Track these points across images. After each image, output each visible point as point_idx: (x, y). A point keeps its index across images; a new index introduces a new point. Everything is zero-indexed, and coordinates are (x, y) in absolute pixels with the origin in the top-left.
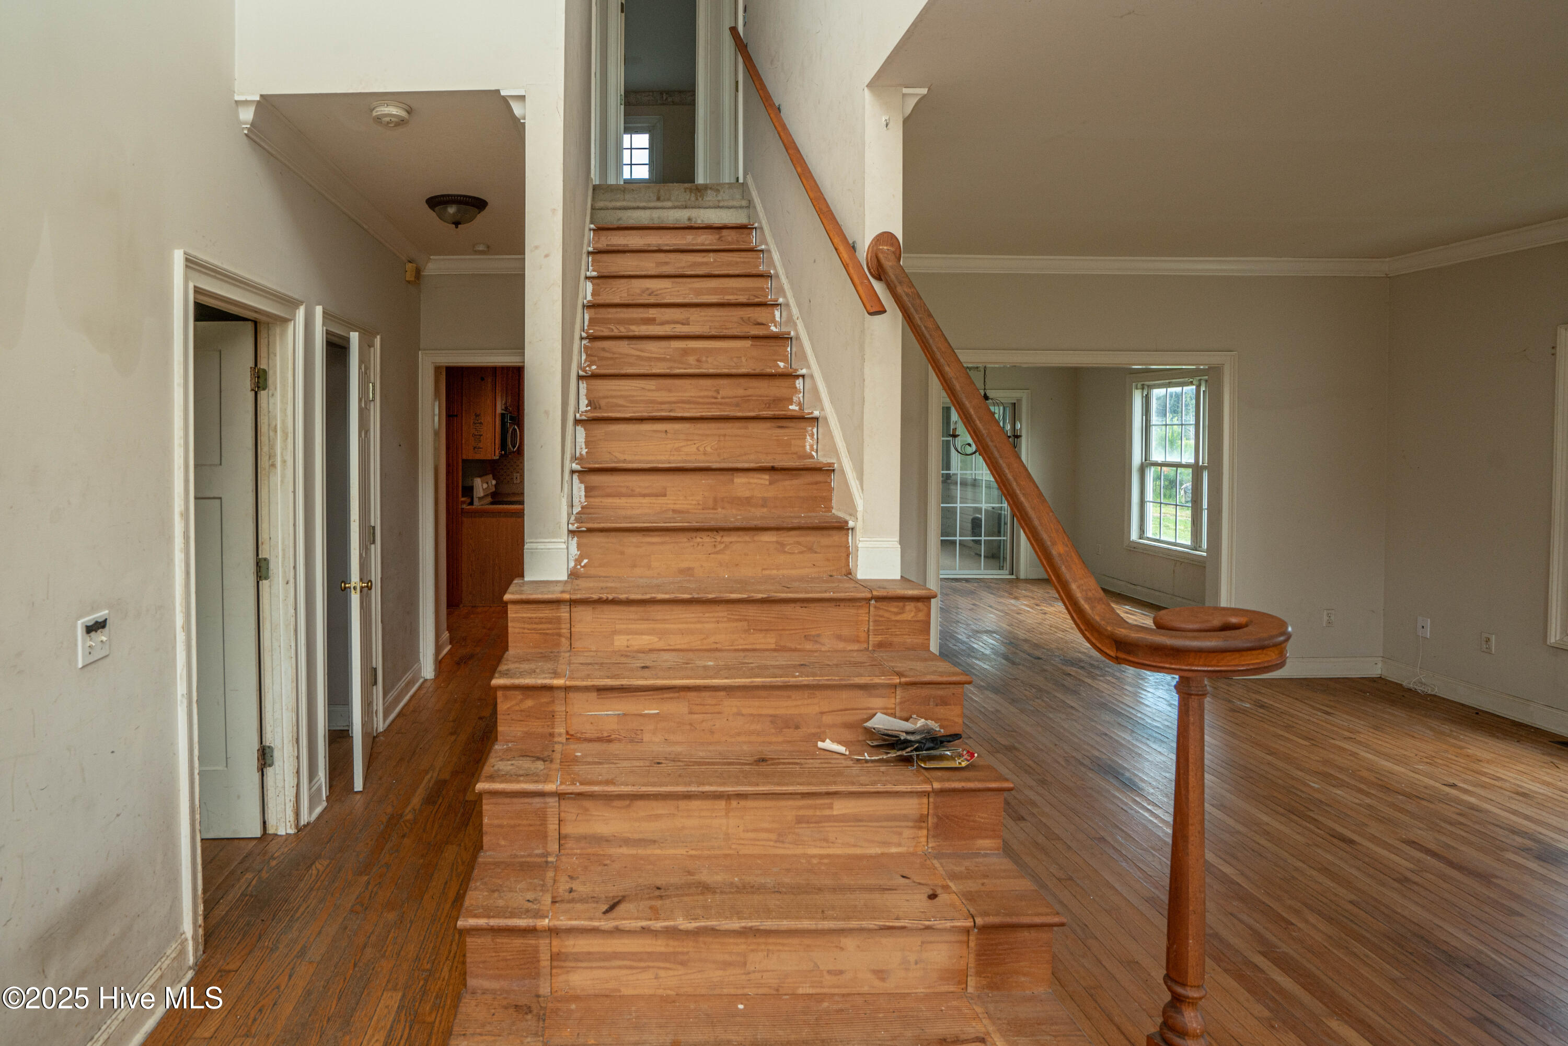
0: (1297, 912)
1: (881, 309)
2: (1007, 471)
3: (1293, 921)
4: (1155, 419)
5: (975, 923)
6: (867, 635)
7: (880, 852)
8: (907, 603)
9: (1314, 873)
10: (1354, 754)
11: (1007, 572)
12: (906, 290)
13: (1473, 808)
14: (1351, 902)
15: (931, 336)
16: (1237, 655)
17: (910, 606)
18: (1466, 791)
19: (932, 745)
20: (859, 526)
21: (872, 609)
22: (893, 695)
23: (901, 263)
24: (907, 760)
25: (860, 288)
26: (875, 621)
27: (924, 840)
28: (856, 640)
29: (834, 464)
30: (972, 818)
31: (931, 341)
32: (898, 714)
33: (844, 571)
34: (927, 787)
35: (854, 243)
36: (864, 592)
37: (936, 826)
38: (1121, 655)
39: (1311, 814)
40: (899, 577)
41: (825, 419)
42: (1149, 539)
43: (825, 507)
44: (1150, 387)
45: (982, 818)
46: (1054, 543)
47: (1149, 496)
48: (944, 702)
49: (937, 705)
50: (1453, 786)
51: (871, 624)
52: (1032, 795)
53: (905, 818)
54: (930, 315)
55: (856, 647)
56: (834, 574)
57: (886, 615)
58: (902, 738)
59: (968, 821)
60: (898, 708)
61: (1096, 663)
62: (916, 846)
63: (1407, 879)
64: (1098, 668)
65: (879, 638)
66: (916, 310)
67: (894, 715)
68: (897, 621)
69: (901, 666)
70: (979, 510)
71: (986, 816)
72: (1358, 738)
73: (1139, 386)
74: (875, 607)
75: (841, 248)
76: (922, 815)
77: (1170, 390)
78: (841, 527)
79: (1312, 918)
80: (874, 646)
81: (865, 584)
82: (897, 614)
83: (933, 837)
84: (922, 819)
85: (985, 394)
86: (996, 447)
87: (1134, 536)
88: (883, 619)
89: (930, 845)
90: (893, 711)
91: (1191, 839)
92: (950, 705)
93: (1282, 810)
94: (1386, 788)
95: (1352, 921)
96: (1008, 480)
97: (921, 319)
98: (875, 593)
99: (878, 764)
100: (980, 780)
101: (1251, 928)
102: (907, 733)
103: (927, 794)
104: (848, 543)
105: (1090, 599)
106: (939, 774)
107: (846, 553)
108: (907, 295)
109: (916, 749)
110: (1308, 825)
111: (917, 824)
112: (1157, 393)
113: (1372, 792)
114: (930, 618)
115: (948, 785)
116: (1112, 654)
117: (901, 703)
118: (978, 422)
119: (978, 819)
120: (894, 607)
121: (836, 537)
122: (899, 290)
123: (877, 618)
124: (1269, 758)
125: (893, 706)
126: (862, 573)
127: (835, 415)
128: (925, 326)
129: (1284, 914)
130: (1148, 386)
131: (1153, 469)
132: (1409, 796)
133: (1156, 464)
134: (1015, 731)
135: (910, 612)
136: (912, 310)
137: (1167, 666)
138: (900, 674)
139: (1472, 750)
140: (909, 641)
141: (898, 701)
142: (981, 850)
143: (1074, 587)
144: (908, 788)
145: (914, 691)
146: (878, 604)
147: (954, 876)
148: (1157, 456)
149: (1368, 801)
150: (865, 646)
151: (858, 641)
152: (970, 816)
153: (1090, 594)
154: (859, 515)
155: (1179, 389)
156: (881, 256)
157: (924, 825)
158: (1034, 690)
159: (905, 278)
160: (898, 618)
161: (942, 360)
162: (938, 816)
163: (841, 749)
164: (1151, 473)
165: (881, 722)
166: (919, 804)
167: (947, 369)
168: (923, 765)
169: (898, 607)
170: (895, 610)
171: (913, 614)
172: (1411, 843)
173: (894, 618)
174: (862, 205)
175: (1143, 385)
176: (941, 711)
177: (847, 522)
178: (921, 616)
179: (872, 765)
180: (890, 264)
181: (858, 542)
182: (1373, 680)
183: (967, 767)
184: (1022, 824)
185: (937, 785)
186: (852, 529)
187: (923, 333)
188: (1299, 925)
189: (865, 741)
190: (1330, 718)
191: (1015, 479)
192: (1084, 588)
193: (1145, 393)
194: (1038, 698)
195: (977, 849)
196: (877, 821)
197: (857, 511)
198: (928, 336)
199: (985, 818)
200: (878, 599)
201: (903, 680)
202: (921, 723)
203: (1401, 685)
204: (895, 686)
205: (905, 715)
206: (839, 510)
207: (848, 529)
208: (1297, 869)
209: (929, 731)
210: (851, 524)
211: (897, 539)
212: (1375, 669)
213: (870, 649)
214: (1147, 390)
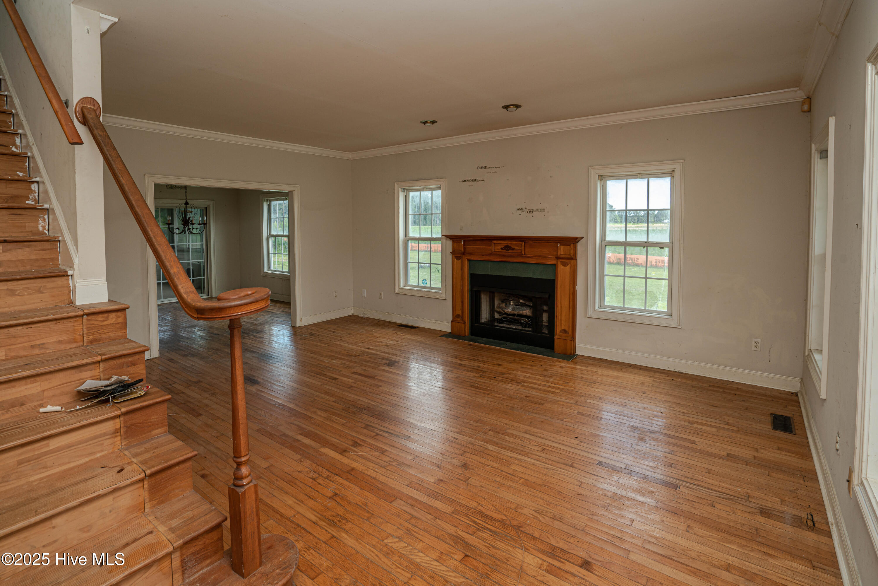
0: (315, 413)
1: (79, 142)
2: (150, 233)
3: (313, 417)
4: (272, 216)
5: (145, 474)
6: (82, 338)
7: (88, 460)
8: (110, 314)
9: (322, 395)
10: (341, 346)
11: (205, 295)
12: (100, 133)
13: (374, 354)
14: (333, 402)
15: (113, 160)
16: (246, 306)
17: (112, 315)
18: (372, 349)
19: (121, 389)
20: (76, 273)
21: (84, 321)
22: (99, 367)
23: (101, 119)
24: (107, 401)
25: (65, 127)
26: (87, 328)
27: (119, 442)
28: (75, 341)
29: (59, 237)
30: (149, 421)
31: (113, 163)
32: (102, 377)
33: (67, 302)
34: (118, 413)
35: (67, 100)
36: (78, 312)
37: (126, 432)
38: (199, 316)
39: (324, 373)
40: (107, 301)
41: (53, 209)
42: (271, 270)
43: (53, 265)
44: (270, 201)
45: (155, 419)
46: (172, 267)
47: (271, 251)
48: (133, 364)
49: (128, 367)
50: (369, 348)
51: (85, 330)
52: (206, 402)
53: (105, 434)
54: (115, 149)
55: (74, 345)
56: (59, 304)
57: (95, 323)
58: (101, 390)
59: (146, 423)
60: (102, 375)
61: (245, 331)
62: (113, 448)
63: (352, 386)
64: (247, 333)
65: (91, 337)
66: (105, 145)
67: (100, 379)
68: (104, 325)
69: (103, 350)
70: (189, 264)
71: (157, 417)
72: (343, 339)
73: (265, 200)
74: (87, 320)
75: (54, 101)
76: (116, 430)
77: (279, 202)
78: (63, 275)
79: (319, 413)
80: (88, 342)
81: (81, 308)
82: (104, 321)
83: (125, 439)
84: (117, 431)
85: (186, 202)
86: (146, 221)
87: (265, 270)
88: (93, 326)
89: (123, 444)
90: (98, 377)
91: (239, 392)
92: (137, 365)
93: (314, 374)
94: (349, 355)
95: (333, 409)
96: (150, 237)
97: (107, 150)
98: (86, 311)
99: (85, 410)
100: (150, 400)
101: (298, 426)
102: (105, 386)
103: (119, 416)
104: (69, 284)
105: (187, 292)
106: (127, 403)
107: (69, 291)
108: (100, 136)
109: (111, 394)
110: (322, 377)
111: (114, 435)
112: (273, 203)
113: (345, 358)
114: (126, 320)
115: (131, 408)
116: (195, 316)
117: (104, 371)
118: (136, 208)
119: (152, 420)
120: (100, 317)
121: (60, 281)
122: (96, 132)
123: (89, 326)
124: (312, 355)
125: (99, 374)
126: (79, 302)
127: (59, 207)
128: (110, 155)
129: (310, 415)
130: (269, 200)
131: (272, 238)
132: (356, 356)
133: (273, 236)
134: (201, 373)
135: (112, 319)
136: (103, 145)
137: (218, 316)
138: (101, 355)
139: (376, 335)
140: (112, 335)
141: (101, 370)
142: (156, 435)
143: (180, 287)
144: (105, 417)
145: (111, 363)
146: (89, 318)
147: (136, 455)
148: (274, 233)
149: (343, 362)
150: (81, 343)
151: (76, 342)
152: (147, 420)
153: (188, 290)
154: (76, 267)
155: (281, 202)
156: (85, 111)
157: (119, 434)
158: (213, 350)
159: (102, 127)
160: (105, 323)
161: (119, 174)
162: (127, 427)
163: (59, 408)
164: (272, 240)
165: (89, 384)
166: (114, 424)
167: (121, 179)
168: (116, 402)
169: (103, 317)
170: (102, 319)
171: (114, 320)
172: (354, 373)
173: (101, 324)
174: (71, 77)
175: (267, 199)
176: (132, 369)
177: (67, 272)
178: (120, 320)
179: (81, 411)
180: (91, 116)
181: (75, 283)
182: (350, 316)
183: (144, 395)
184: (200, 418)
185: (124, 410)
186: (72, 275)
187: (108, 158)
188: (315, 417)
189: (79, 399)
190: (335, 334)
191: (154, 237)
192: (185, 287)
193: (268, 203)
194: (214, 354)
195: (153, 436)
196: (84, 442)
197: (74, 264)
198: (111, 160)
199: (156, 418)
200: (88, 314)
201: (103, 357)
202: (114, 378)
203: (358, 316)
204: (99, 362)
205: (107, 377)
206: (64, 265)
207: (69, 276)
208: (317, 396)
209: (122, 381)
210: (70, 273)
211: (105, 278)
212: (350, 312)
213: (85, 344)
214: (269, 201)
